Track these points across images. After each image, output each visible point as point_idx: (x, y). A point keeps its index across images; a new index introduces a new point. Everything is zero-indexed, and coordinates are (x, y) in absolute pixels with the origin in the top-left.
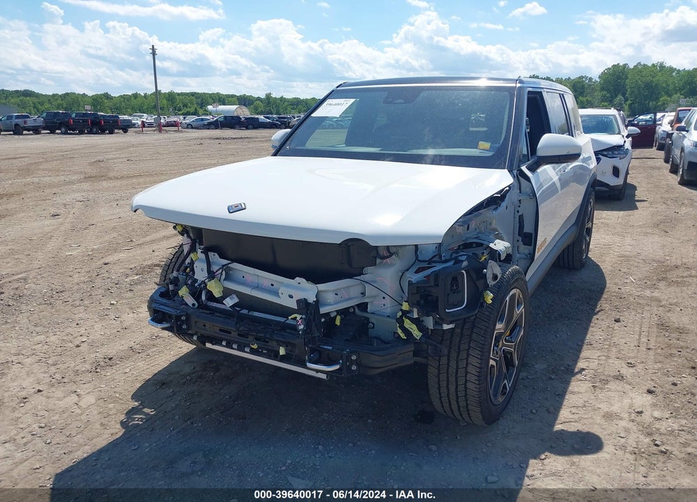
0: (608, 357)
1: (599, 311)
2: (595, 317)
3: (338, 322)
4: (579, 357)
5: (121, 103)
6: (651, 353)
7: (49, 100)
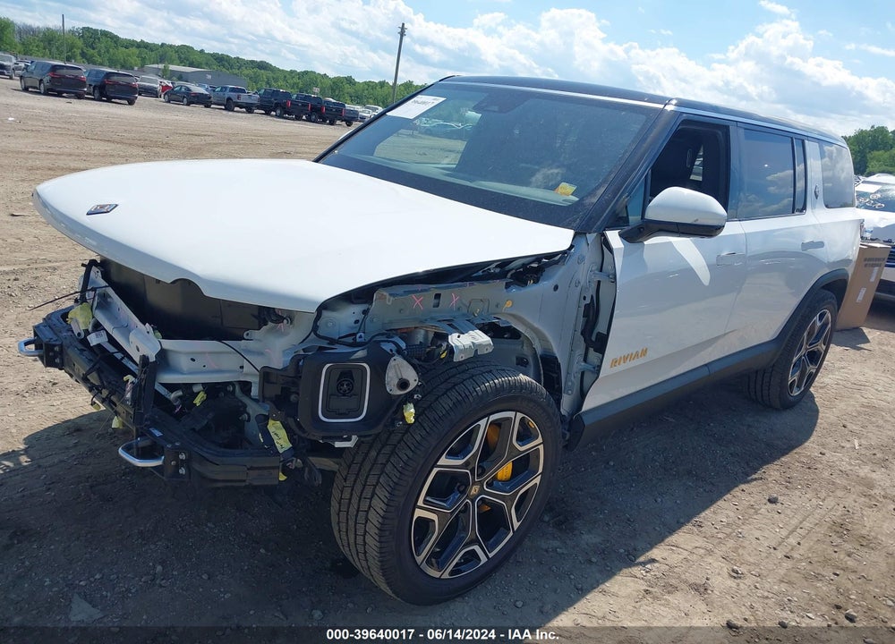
0: (710, 552)
1: (756, 479)
2: (743, 486)
3: (197, 401)
4: (663, 540)
5: (363, 90)
6: (787, 564)
7: (285, 77)
